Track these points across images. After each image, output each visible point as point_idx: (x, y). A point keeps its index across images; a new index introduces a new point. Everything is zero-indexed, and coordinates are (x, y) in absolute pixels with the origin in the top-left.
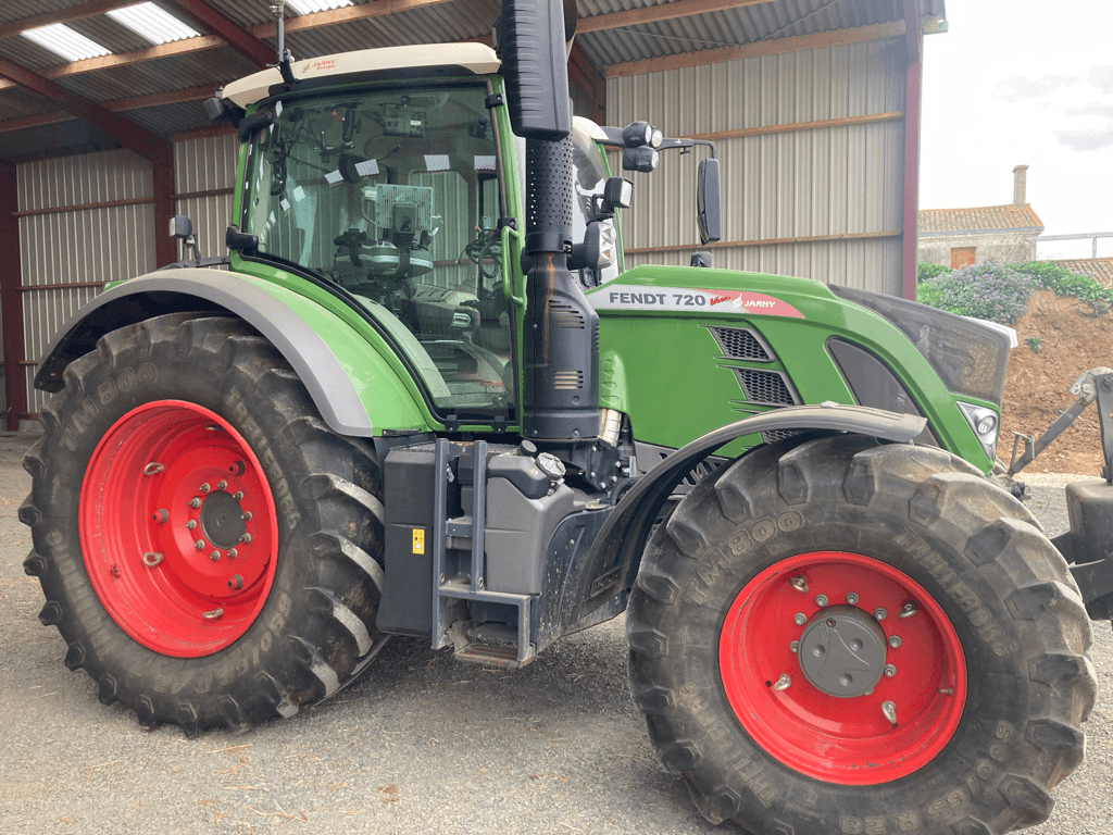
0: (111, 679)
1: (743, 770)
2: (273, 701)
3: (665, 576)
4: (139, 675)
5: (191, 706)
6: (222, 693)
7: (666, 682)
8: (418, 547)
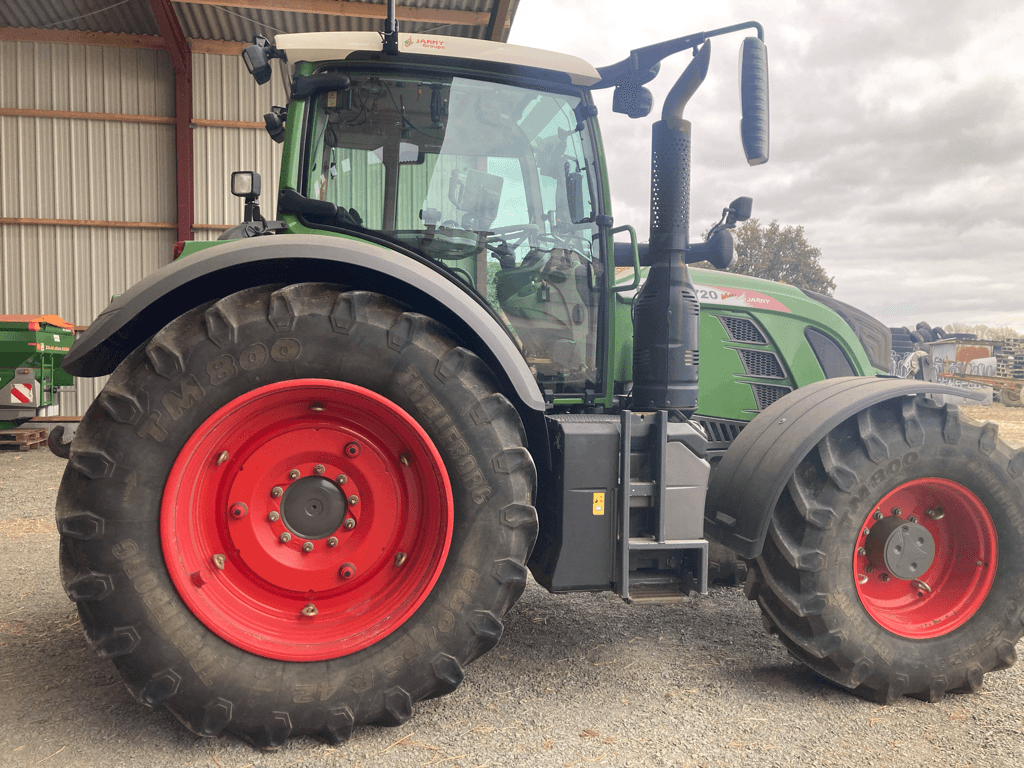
0: (224, 703)
1: (874, 643)
2: (453, 681)
3: (827, 508)
4: (268, 690)
5: (347, 708)
6: (390, 687)
7: (825, 589)
8: (599, 508)
